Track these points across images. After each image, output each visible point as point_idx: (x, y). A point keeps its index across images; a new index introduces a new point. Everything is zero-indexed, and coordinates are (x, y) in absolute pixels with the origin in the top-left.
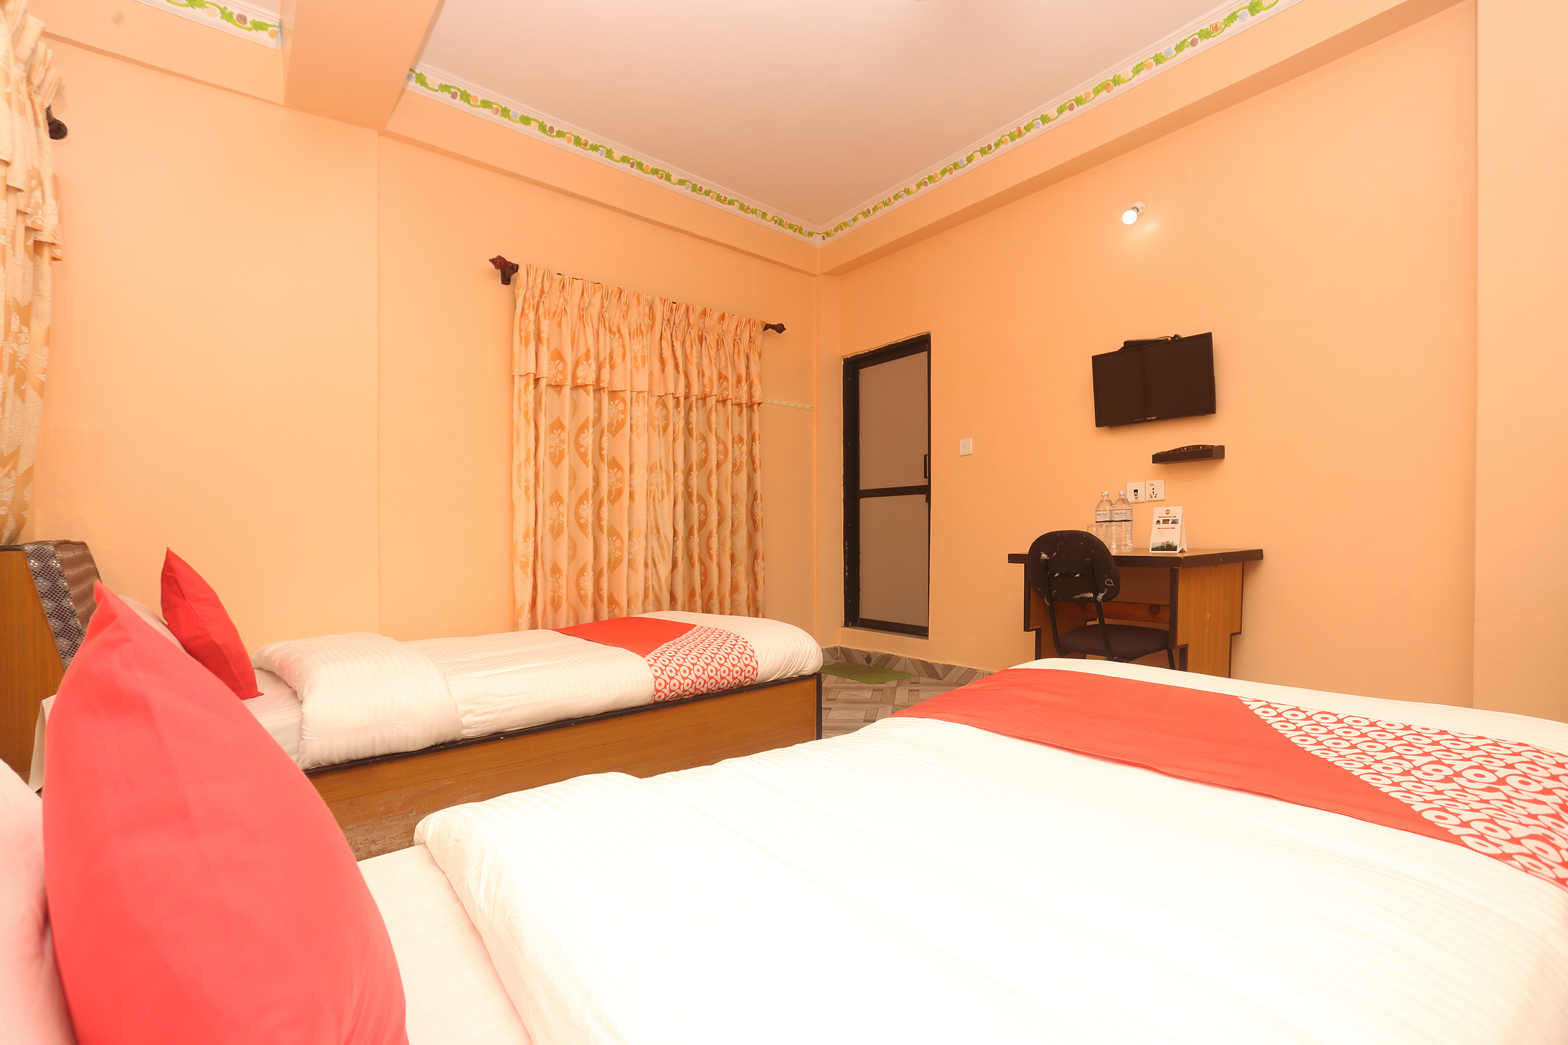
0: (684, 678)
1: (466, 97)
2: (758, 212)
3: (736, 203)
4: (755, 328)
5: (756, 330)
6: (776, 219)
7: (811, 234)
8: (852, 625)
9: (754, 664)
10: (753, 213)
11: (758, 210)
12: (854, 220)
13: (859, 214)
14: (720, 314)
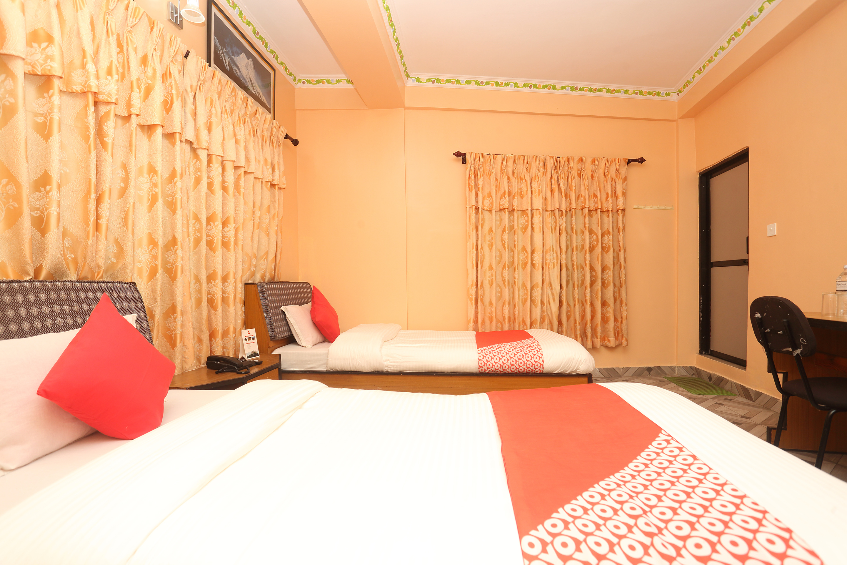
0: (496, 363)
1: (439, 81)
2: (621, 91)
3: (603, 90)
4: (619, 163)
5: (620, 164)
6: (636, 92)
7: (668, 94)
8: (705, 354)
9: (541, 362)
10: (617, 93)
11: (621, 90)
12: (693, 78)
13: (695, 73)
14: (592, 159)
